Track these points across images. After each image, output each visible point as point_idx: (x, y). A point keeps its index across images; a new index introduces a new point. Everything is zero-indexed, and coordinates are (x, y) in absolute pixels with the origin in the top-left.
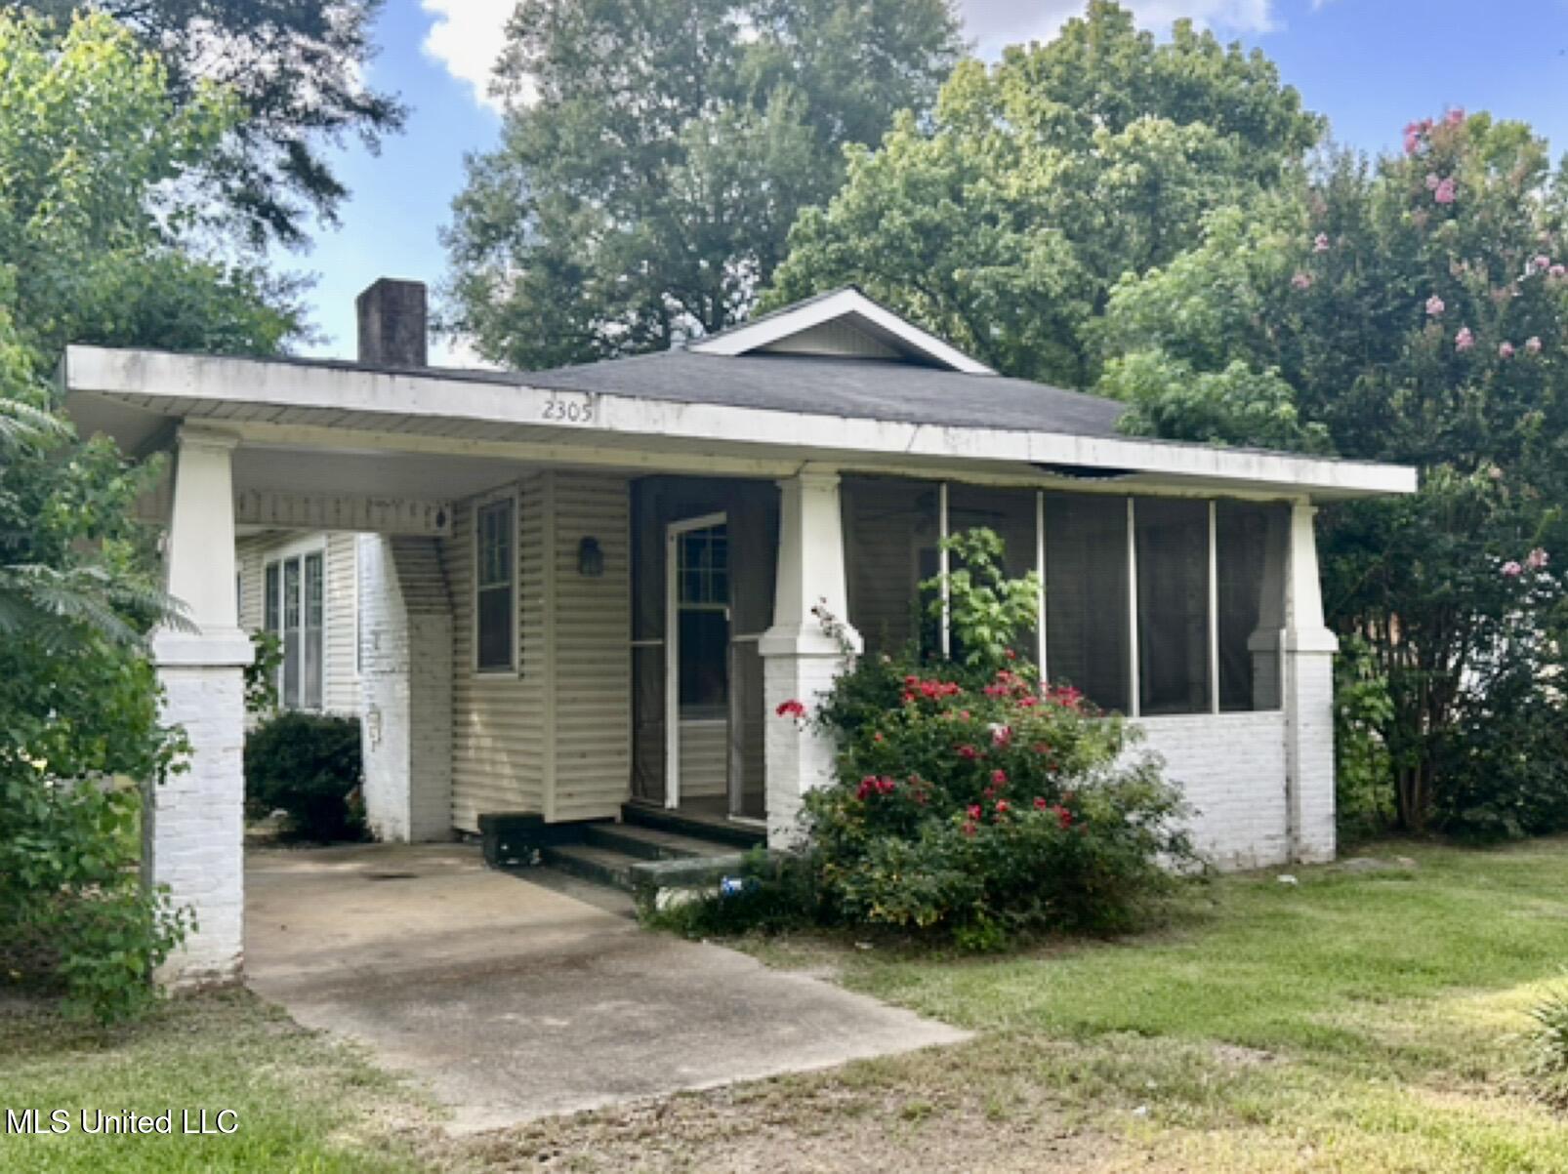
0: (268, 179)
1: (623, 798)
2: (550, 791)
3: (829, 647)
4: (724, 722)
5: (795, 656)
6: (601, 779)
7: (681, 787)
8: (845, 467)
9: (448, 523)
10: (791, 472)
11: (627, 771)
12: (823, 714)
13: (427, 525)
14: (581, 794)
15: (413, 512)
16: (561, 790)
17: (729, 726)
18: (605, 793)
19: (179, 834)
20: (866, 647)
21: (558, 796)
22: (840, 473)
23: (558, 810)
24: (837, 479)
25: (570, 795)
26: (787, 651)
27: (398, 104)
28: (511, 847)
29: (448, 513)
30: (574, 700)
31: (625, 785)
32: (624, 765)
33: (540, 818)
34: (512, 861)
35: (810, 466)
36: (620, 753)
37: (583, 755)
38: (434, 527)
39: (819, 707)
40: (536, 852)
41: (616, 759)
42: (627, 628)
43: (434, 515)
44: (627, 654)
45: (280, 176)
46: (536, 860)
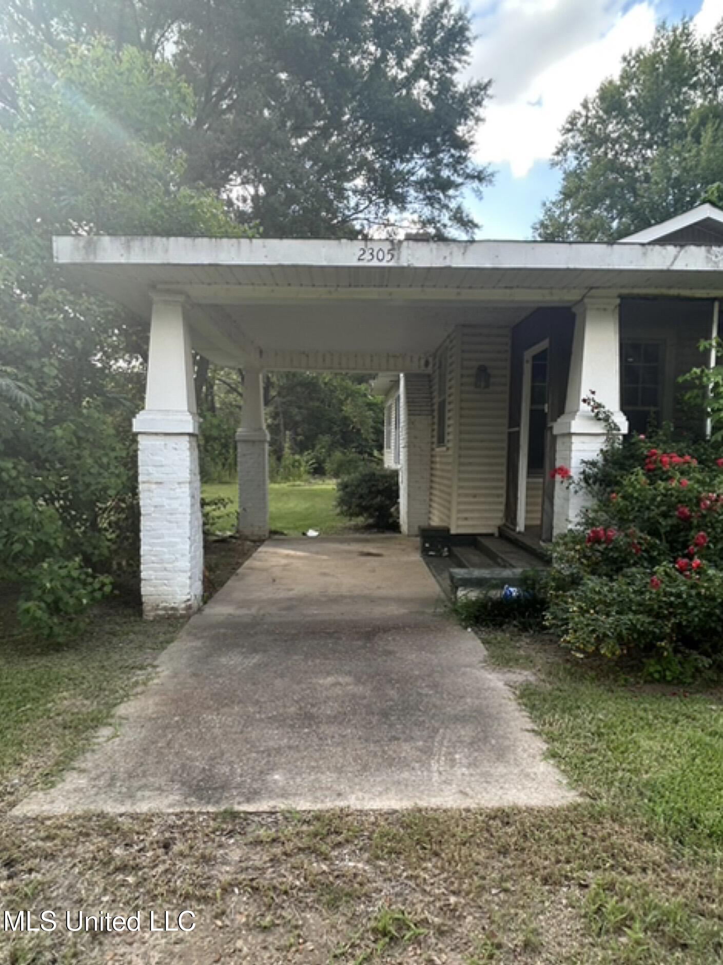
0: (445, 226)
1: (499, 522)
2: (454, 516)
3: (599, 428)
4: (541, 480)
5: (570, 435)
6: (486, 511)
7: (526, 519)
8: (625, 291)
9: (431, 366)
10: (579, 298)
11: (502, 507)
12: (586, 478)
13: (419, 367)
14: (472, 518)
15: (411, 361)
16: (460, 515)
17: (544, 483)
18: (487, 518)
19: (153, 530)
20: (630, 428)
21: (458, 519)
22: (621, 297)
23: (458, 526)
24: (618, 301)
25: (466, 519)
26: (565, 431)
27: (490, 170)
28: (431, 545)
29: (431, 359)
30: (470, 464)
31: (501, 515)
32: (501, 503)
33: (448, 530)
34: (431, 553)
35: (593, 292)
36: (498, 496)
37: (475, 496)
38: (423, 368)
39: (584, 472)
40: (446, 549)
41: (496, 500)
42: (506, 421)
43: (423, 362)
44: (505, 437)
45: (449, 223)
46: (446, 554)
